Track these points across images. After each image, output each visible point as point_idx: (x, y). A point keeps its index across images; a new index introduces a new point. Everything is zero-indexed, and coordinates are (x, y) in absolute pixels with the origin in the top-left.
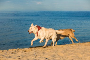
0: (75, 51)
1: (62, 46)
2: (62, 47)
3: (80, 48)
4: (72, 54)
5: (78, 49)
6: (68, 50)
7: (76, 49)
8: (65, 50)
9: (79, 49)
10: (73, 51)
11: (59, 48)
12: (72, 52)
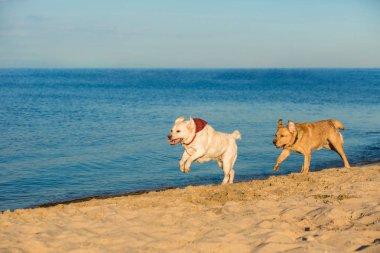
0: (92, 232)
1: (41, 213)
2: (41, 219)
3: (118, 216)
4: (80, 243)
5: (108, 223)
6: (64, 229)
7: (97, 225)
8: (54, 229)
9: (111, 221)
10: (84, 232)
11: (26, 222)
12: (80, 235)
